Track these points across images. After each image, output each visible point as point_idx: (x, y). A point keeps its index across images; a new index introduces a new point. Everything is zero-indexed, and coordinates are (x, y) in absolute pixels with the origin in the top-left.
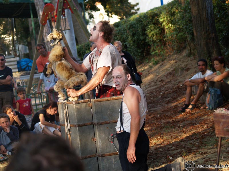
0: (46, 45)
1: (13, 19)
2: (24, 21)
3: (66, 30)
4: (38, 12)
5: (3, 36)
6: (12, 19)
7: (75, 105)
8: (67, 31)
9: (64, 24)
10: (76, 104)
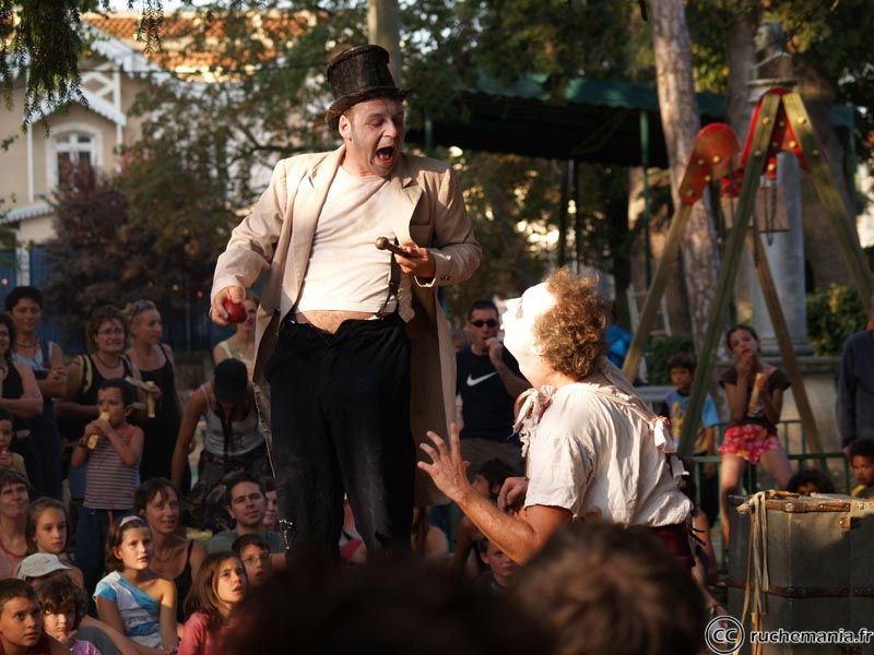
0: (688, 279)
1: (571, 163)
2: (612, 176)
3: (773, 231)
4: (670, 148)
5: (522, 226)
6: (567, 166)
7: (790, 515)
8: (776, 236)
9: (766, 210)
10: (794, 512)
